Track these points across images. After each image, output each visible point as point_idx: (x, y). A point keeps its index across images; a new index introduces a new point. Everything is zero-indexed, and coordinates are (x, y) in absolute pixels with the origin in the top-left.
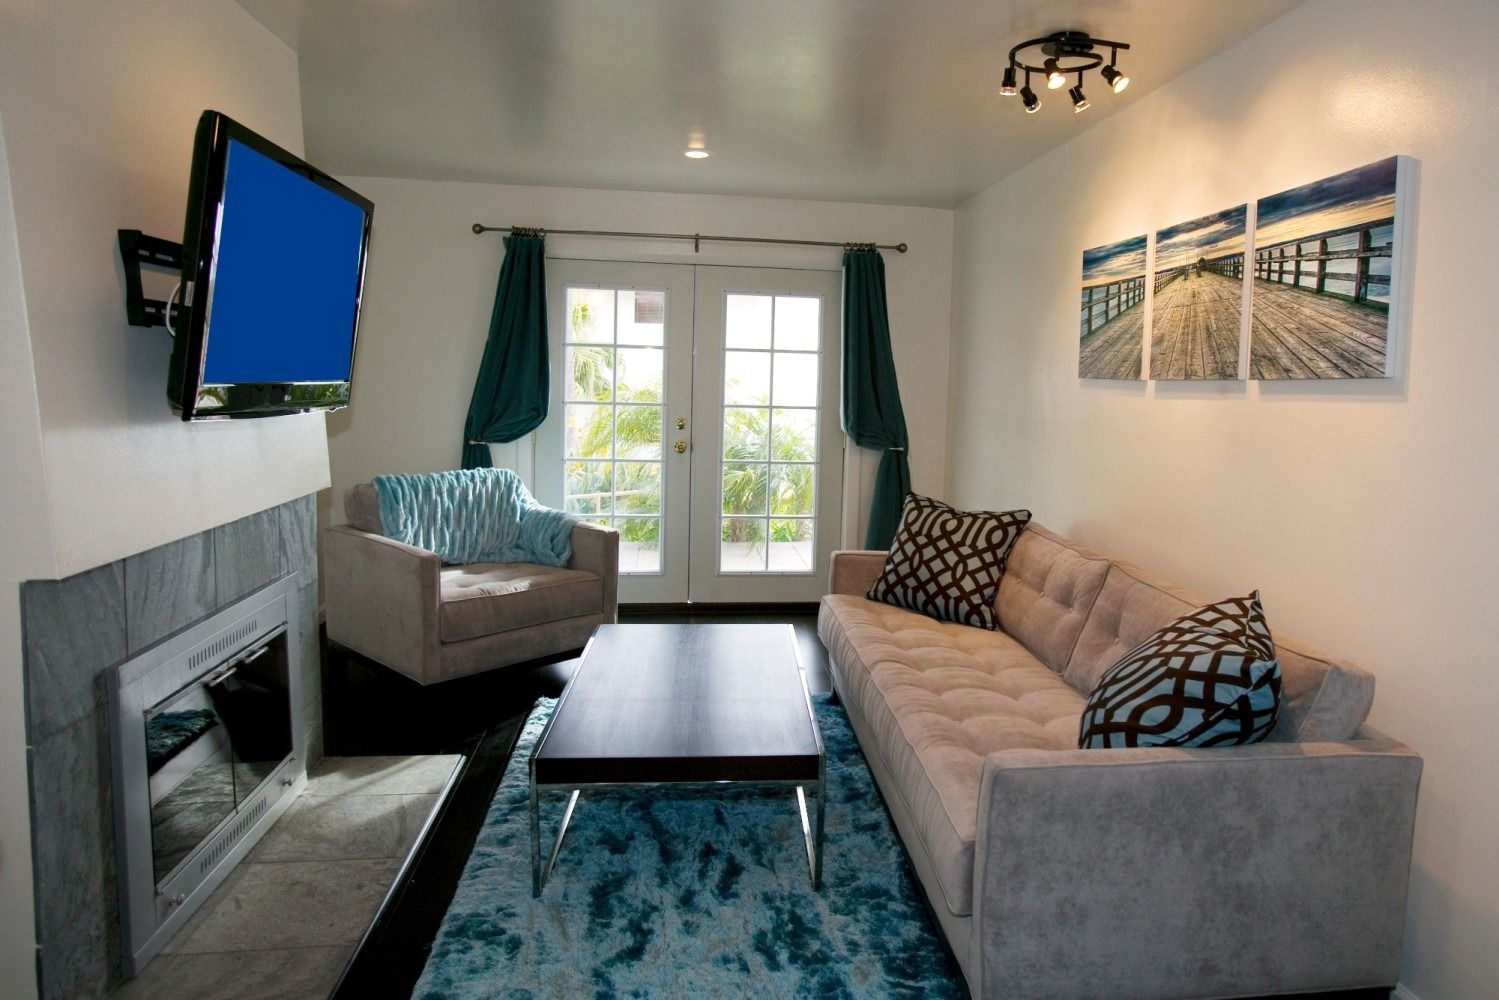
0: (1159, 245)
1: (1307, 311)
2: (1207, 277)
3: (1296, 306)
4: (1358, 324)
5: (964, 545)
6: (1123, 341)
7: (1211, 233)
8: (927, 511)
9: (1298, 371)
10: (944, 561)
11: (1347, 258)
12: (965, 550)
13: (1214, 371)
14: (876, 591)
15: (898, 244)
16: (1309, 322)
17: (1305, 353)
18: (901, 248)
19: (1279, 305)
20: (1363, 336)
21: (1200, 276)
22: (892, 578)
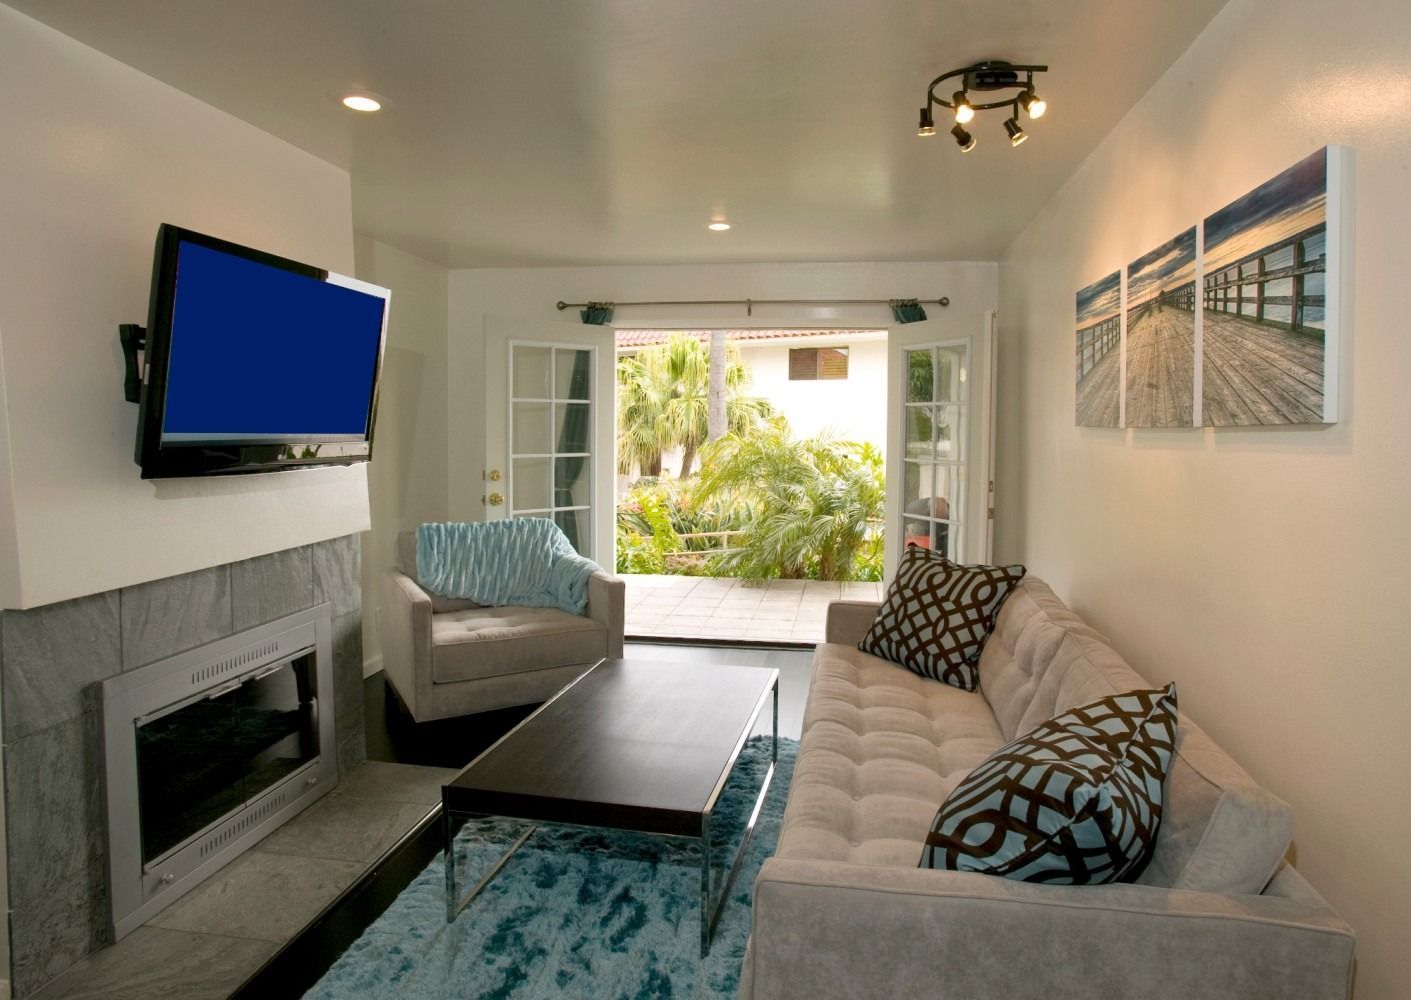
0: (1131, 280)
1: (1250, 345)
2: (1168, 312)
3: (1240, 339)
4: (1295, 357)
5: (948, 600)
6: (1104, 388)
7: (1170, 261)
8: (919, 563)
9: (1243, 417)
10: (927, 616)
11: (1284, 277)
12: (948, 606)
13: (1175, 417)
14: (865, 642)
15: (940, 298)
16: (1252, 357)
17: (1248, 394)
18: (944, 302)
19: (1225, 339)
20: (1299, 371)
21: (1161, 311)
22: (879, 631)
